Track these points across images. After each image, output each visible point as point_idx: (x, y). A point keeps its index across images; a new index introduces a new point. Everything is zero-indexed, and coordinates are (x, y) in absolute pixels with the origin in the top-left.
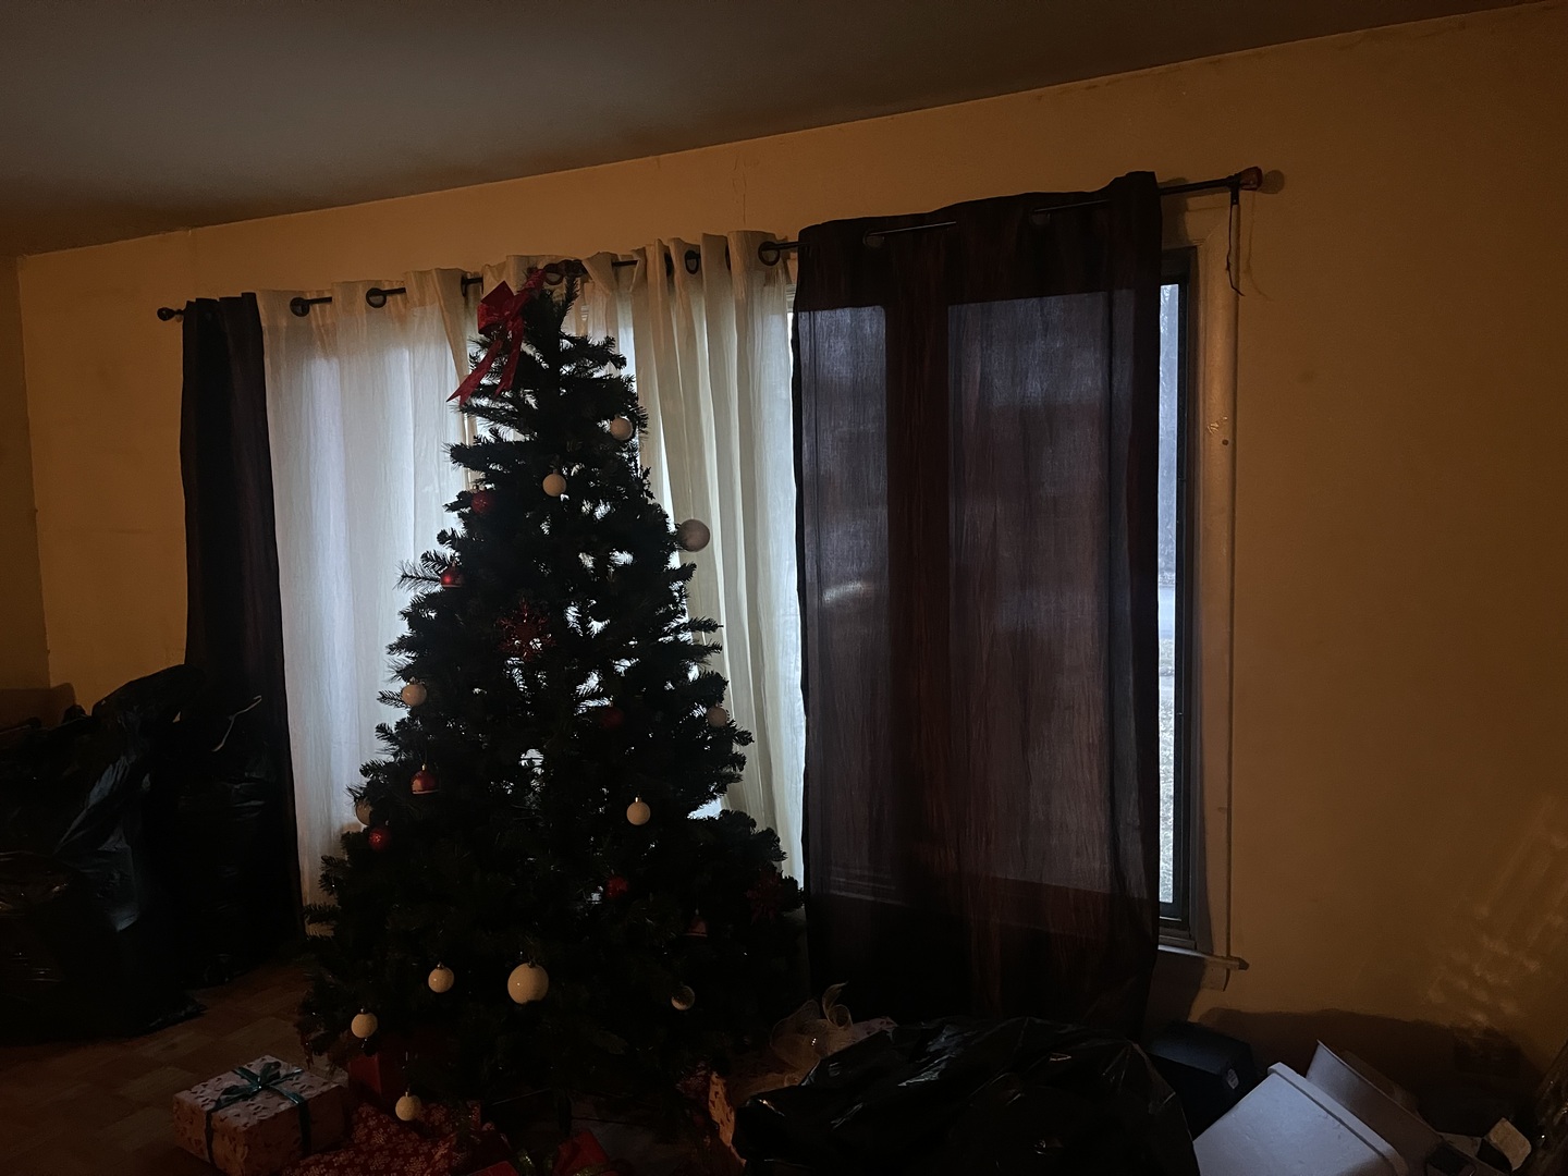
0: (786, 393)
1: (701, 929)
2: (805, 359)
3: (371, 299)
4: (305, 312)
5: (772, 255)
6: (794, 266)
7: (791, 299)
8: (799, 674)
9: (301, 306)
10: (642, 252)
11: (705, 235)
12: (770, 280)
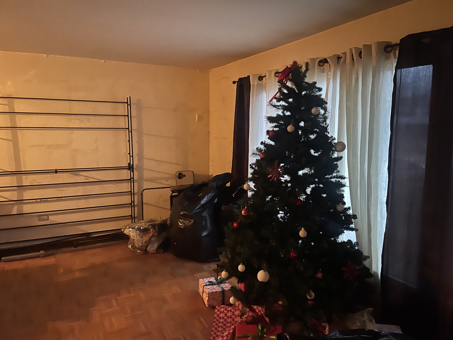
0: (390, 99)
1: (320, 275)
2: (398, 85)
3: (276, 75)
4: (262, 79)
5: (390, 49)
6: (397, 52)
7: (395, 65)
8: (385, 198)
9: (261, 78)
10: (345, 54)
11: (364, 45)
12: (387, 58)
